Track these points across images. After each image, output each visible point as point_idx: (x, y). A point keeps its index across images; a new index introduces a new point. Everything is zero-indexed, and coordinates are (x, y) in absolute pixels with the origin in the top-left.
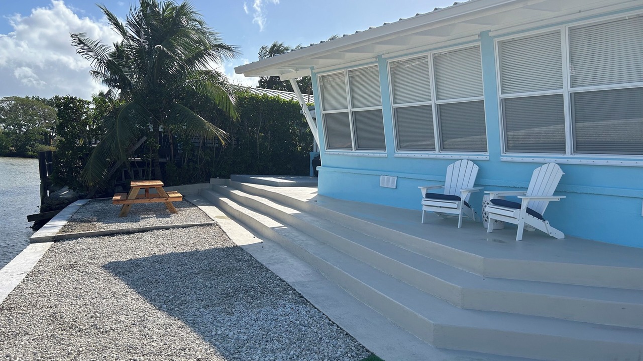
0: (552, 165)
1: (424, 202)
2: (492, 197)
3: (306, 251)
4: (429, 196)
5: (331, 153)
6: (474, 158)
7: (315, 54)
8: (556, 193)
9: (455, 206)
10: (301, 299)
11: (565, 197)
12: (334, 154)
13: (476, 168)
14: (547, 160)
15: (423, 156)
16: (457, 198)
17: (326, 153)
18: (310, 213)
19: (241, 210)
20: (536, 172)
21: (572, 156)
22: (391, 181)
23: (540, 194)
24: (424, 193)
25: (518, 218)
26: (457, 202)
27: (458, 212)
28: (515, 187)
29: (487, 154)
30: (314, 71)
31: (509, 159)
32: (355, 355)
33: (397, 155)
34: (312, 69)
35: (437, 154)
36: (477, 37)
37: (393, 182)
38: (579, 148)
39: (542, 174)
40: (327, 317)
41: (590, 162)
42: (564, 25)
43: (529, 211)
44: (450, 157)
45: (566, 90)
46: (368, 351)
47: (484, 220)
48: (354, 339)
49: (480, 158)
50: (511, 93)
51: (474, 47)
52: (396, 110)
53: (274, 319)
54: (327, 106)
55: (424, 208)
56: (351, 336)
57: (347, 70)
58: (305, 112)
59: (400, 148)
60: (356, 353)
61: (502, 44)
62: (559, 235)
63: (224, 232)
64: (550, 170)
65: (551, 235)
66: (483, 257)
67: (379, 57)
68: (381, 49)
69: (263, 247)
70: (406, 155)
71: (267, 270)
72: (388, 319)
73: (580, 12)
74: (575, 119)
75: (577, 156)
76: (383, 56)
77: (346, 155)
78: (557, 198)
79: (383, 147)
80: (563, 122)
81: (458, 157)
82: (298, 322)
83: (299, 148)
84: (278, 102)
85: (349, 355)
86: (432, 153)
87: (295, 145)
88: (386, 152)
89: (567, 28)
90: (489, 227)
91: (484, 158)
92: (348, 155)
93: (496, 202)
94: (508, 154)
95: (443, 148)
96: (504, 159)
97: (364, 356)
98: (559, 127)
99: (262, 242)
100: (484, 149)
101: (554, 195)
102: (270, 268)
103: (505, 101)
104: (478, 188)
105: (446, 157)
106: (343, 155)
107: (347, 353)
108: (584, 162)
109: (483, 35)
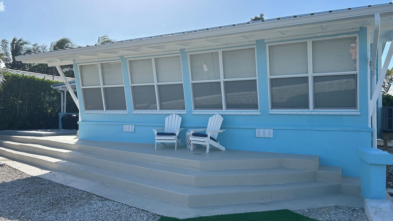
0: (217, 115)
1: (156, 138)
2: (192, 132)
3: (90, 173)
4: (159, 134)
5: (88, 112)
6: (179, 113)
7: (84, 53)
8: (221, 128)
9: (173, 138)
10: (102, 199)
11: (225, 130)
12: (90, 113)
13: (180, 118)
14: (214, 113)
15: (150, 113)
16: (174, 134)
17: (85, 112)
18: (79, 150)
19: (20, 154)
20: (210, 119)
21: (225, 111)
22: (131, 127)
23: (213, 129)
24: (156, 133)
25: (206, 142)
26: (174, 136)
27: (175, 141)
28: (200, 127)
29: (186, 111)
30: (75, 62)
31: (196, 113)
32: (154, 218)
33: (134, 113)
34: (74, 61)
35: (158, 111)
36: (179, 51)
37: (132, 128)
38: (229, 107)
39: (213, 120)
40: (125, 205)
41: (233, 113)
42: (220, 50)
43: (211, 138)
44: (165, 113)
45: (222, 80)
46: (158, 215)
47: (188, 144)
48: (148, 211)
49: (182, 113)
50: (196, 80)
51: (177, 56)
52: (133, 87)
53: (96, 210)
54: (84, 84)
55: (157, 141)
56: (146, 211)
57: (100, 63)
58: (68, 87)
59: (136, 108)
60: (154, 217)
61: (191, 56)
62: (223, 148)
63: (15, 169)
64: (217, 118)
65: (220, 149)
66: (200, 161)
67: (122, 57)
68: (122, 53)
69: (54, 175)
70: (140, 113)
71: (69, 187)
72: (158, 200)
73: (227, 44)
74: (226, 92)
75: (228, 110)
76: (125, 57)
77: (99, 114)
78: (222, 131)
79: (124, 108)
80: (221, 93)
81: (170, 113)
82: (112, 209)
83: (49, 111)
84: (34, 79)
85: (151, 219)
86: (155, 111)
87: (46, 109)
88: (127, 111)
89: (221, 51)
90: (192, 148)
91: (184, 113)
92: (101, 114)
93: (195, 135)
94: (196, 111)
95: (161, 108)
96: (194, 113)
97: (158, 218)
98: (219, 95)
99: (51, 172)
100: (184, 108)
101: (220, 129)
102: (69, 185)
103: (193, 84)
104: (182, 129)
105: (164, 113)
106: (97, 113)
107: (149, 218)
108: (231, 113)
109: (182, 51)
